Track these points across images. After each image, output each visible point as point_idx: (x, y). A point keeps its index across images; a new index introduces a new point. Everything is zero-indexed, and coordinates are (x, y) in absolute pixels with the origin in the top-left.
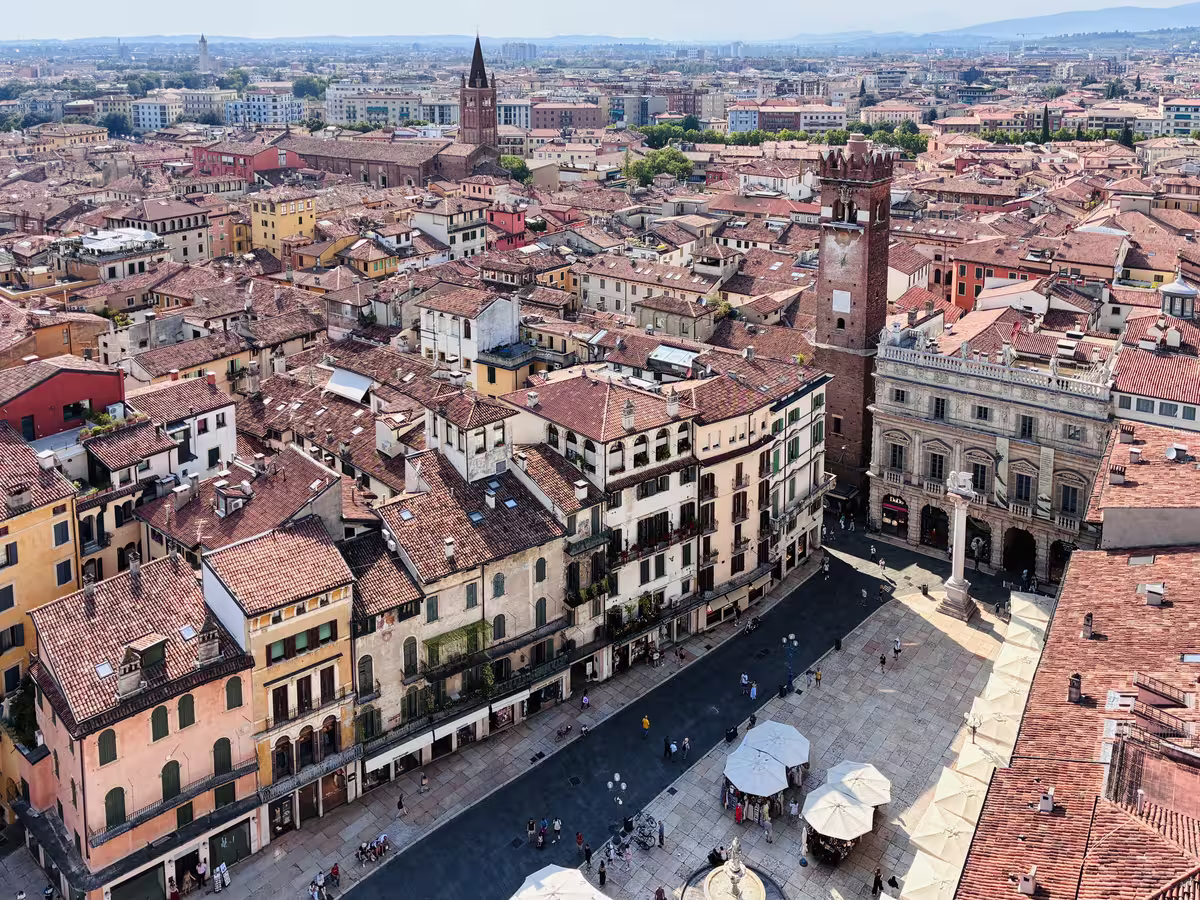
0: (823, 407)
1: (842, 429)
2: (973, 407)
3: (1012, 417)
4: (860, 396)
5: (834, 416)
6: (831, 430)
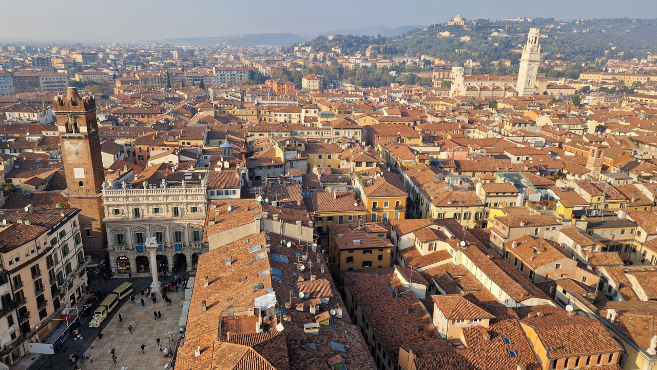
0: (78, 226)
1: (91, 234)
2: (152, 209)
3: (170, 209)
4: (98, 217)
5: (85, 228)
6: (85, 236)
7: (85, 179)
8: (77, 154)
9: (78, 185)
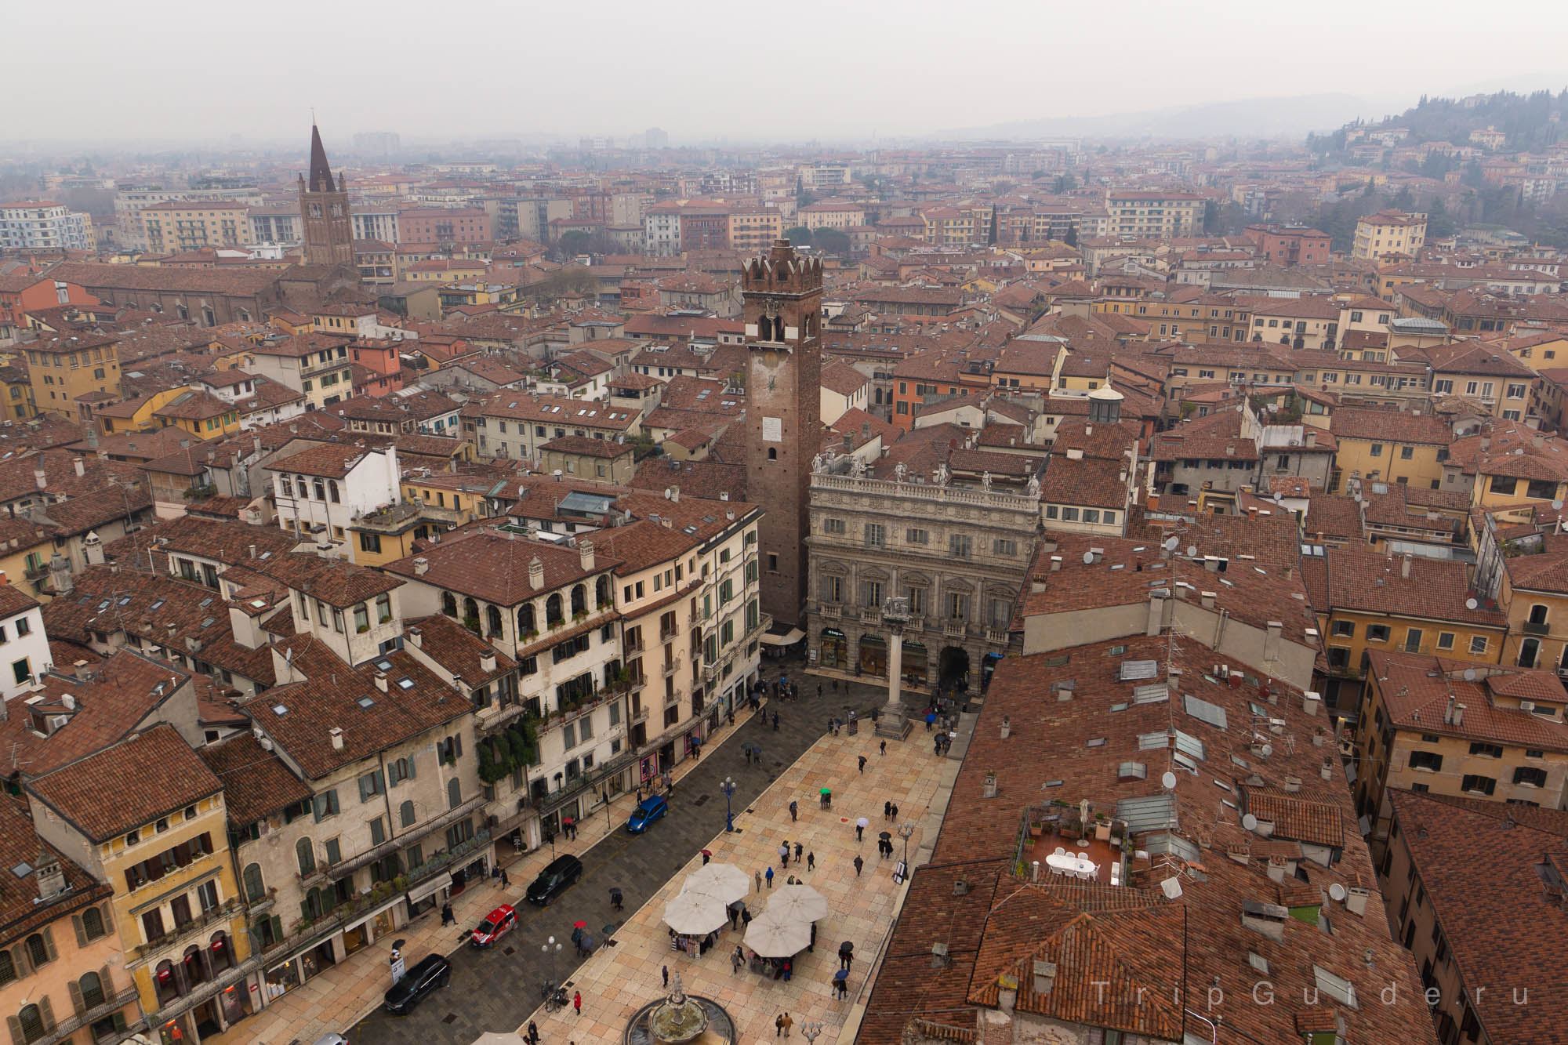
0: (756, 545)
1: (778, 566)
2: (908, 530)
3: (947, 538)
4: (795, 531)
5: (769, 553)
6: (765, 569)
7: (783, 444)
8: (772, 386)
9: (767, 454)
